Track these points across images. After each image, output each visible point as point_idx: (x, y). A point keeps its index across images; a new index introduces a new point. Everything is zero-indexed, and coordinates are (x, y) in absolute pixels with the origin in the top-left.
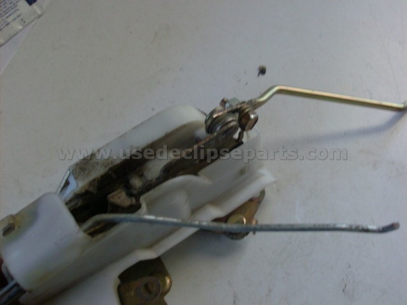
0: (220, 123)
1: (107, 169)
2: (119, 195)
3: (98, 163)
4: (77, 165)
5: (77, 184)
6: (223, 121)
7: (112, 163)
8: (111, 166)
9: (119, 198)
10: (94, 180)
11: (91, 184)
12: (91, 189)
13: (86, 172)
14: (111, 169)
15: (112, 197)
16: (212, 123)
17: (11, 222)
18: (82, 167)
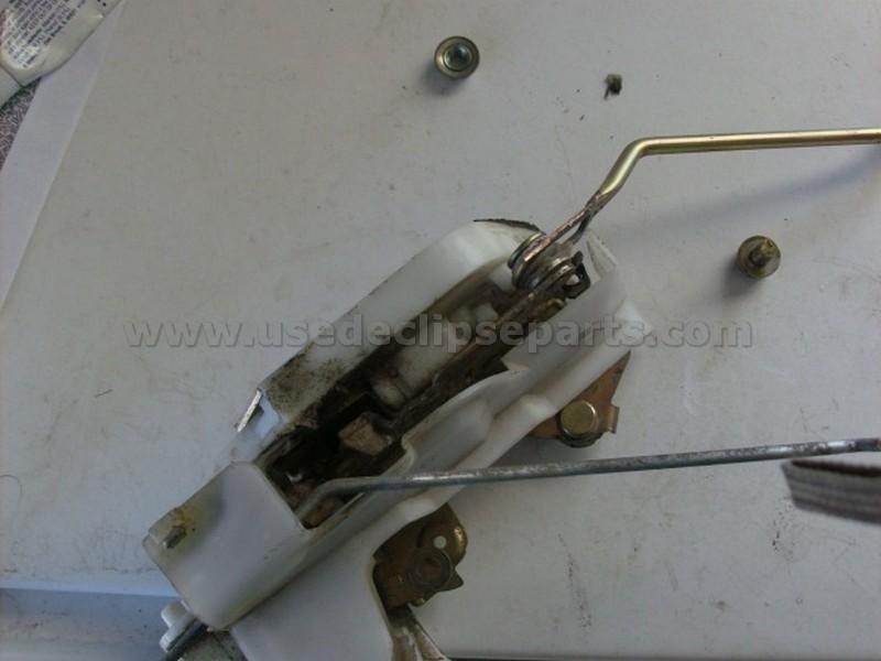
0: (538, 272)
1: (330, 385)
2: (361, 431)
3: (312, 374)
4: (273, 379)
5: (280, 418)
6: (543, 269)
7: (339, 371)
8: (337, 377)
9: (361, 437)
10: (311, 407)
11: (305, 414)
12: (307, 424)
13: (294, 394)
14: (339, 382)
15: (349, 436)
16: (523, 272)
17: (179, 523)
18: (284, 383)
